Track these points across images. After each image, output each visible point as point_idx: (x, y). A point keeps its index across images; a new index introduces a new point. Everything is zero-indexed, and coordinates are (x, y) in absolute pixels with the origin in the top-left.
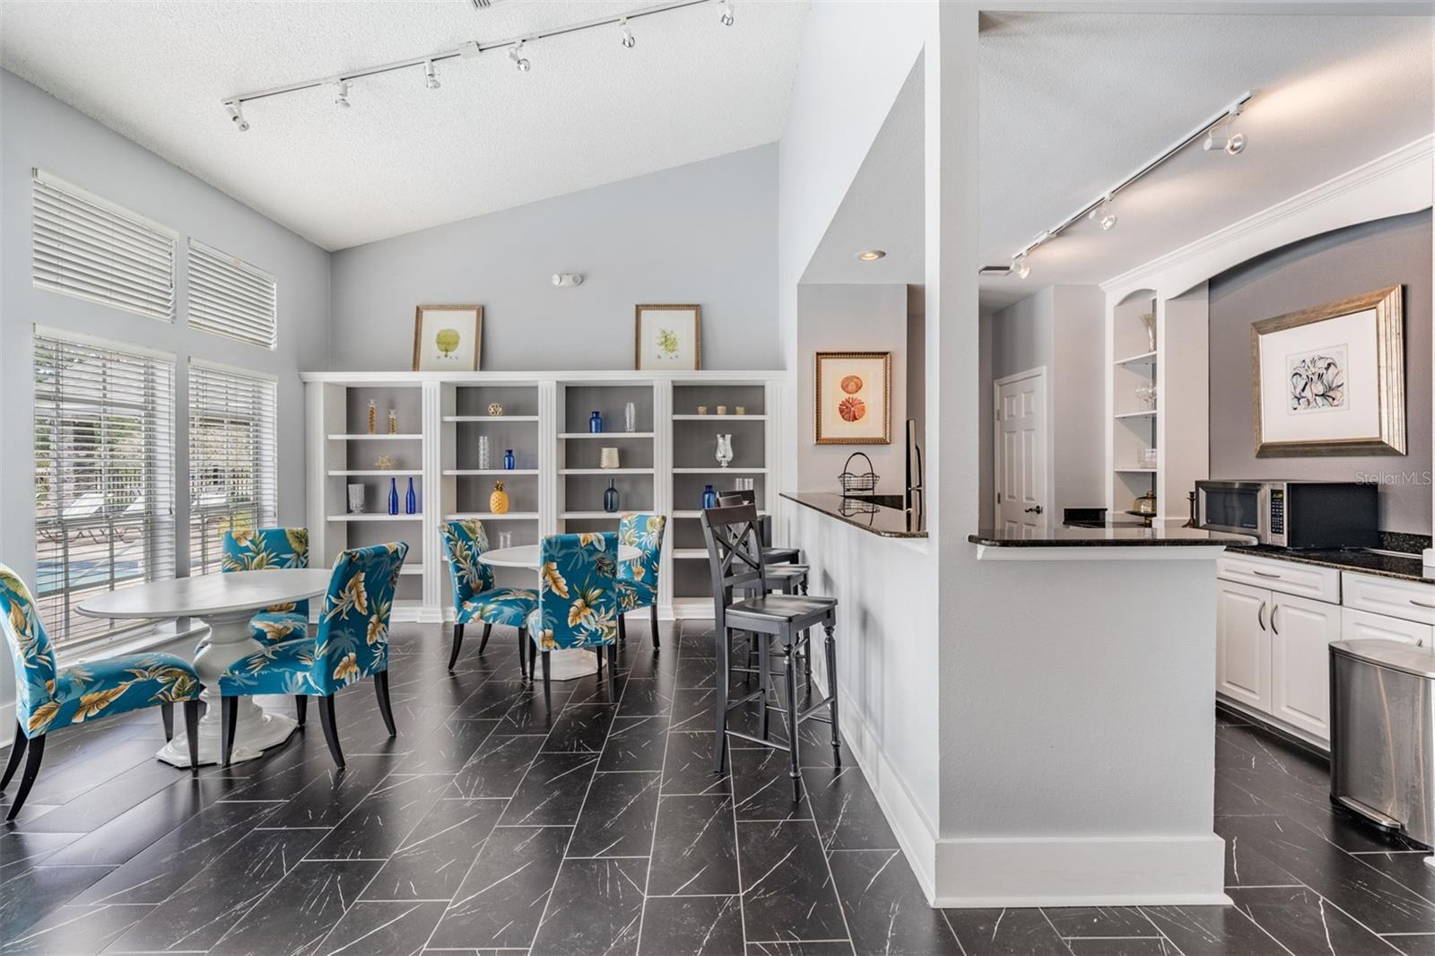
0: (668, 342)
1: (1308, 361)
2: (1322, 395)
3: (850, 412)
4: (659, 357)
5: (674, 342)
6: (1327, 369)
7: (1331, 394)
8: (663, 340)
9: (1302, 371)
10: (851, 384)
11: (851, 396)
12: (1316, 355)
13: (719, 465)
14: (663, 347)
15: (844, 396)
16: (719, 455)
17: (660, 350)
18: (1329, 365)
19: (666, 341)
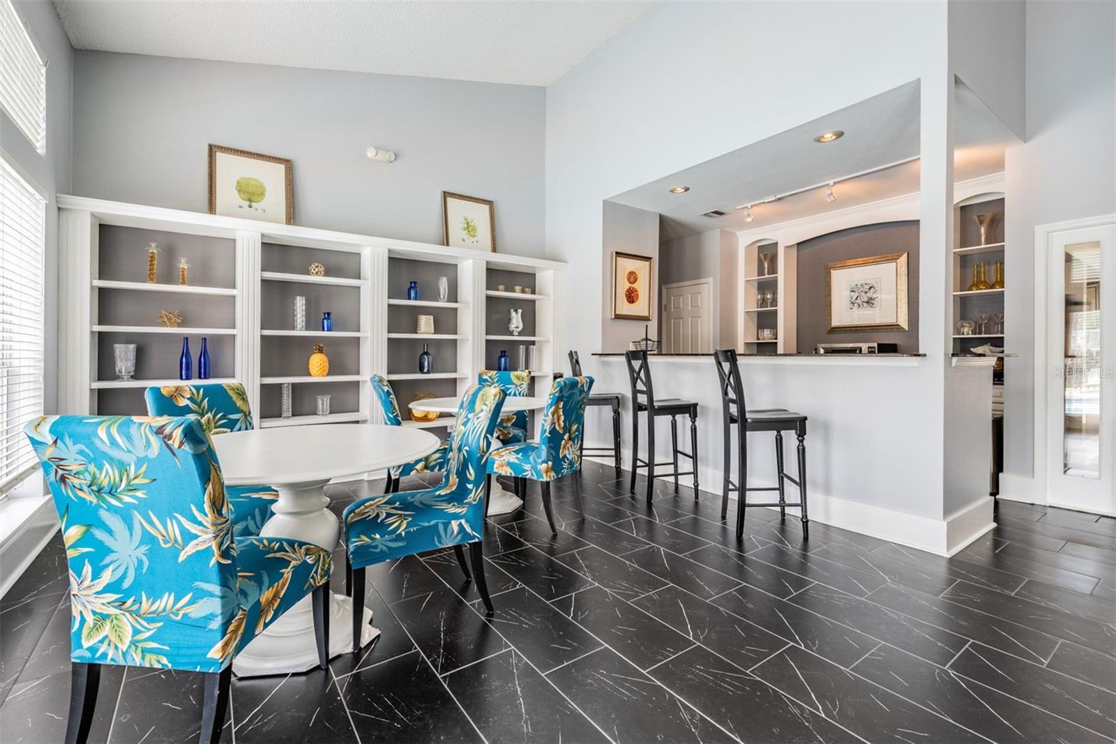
0: (469, 228)
1: (859, 285)
2: (867, 302)
3: (631, 297)
4: (464, 240)
5: (474, 229)
6: (870, 289)
7: (872, 301)
8: (466, 226)
9: (856, 290)
10: (632, 277)
11: (632, 285)
12: (863, 282)
13: (511, 334)
14: (466, 232)
15: (627, 285)
16: (512, 327)
17: (464, 234)
18: (871, 287)
19: (468, 227)
